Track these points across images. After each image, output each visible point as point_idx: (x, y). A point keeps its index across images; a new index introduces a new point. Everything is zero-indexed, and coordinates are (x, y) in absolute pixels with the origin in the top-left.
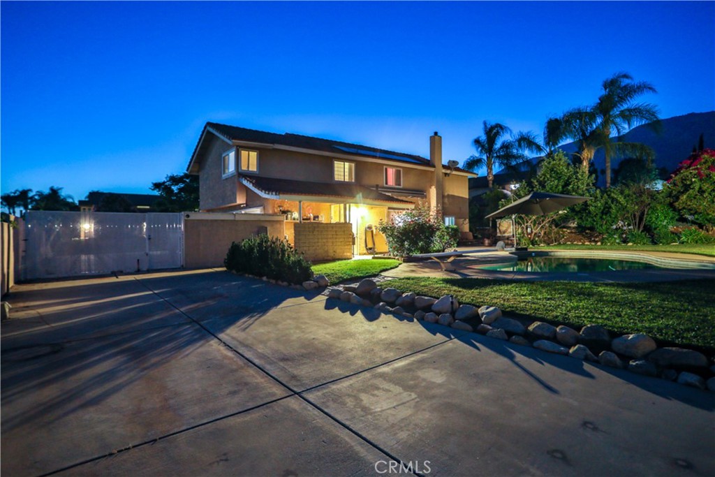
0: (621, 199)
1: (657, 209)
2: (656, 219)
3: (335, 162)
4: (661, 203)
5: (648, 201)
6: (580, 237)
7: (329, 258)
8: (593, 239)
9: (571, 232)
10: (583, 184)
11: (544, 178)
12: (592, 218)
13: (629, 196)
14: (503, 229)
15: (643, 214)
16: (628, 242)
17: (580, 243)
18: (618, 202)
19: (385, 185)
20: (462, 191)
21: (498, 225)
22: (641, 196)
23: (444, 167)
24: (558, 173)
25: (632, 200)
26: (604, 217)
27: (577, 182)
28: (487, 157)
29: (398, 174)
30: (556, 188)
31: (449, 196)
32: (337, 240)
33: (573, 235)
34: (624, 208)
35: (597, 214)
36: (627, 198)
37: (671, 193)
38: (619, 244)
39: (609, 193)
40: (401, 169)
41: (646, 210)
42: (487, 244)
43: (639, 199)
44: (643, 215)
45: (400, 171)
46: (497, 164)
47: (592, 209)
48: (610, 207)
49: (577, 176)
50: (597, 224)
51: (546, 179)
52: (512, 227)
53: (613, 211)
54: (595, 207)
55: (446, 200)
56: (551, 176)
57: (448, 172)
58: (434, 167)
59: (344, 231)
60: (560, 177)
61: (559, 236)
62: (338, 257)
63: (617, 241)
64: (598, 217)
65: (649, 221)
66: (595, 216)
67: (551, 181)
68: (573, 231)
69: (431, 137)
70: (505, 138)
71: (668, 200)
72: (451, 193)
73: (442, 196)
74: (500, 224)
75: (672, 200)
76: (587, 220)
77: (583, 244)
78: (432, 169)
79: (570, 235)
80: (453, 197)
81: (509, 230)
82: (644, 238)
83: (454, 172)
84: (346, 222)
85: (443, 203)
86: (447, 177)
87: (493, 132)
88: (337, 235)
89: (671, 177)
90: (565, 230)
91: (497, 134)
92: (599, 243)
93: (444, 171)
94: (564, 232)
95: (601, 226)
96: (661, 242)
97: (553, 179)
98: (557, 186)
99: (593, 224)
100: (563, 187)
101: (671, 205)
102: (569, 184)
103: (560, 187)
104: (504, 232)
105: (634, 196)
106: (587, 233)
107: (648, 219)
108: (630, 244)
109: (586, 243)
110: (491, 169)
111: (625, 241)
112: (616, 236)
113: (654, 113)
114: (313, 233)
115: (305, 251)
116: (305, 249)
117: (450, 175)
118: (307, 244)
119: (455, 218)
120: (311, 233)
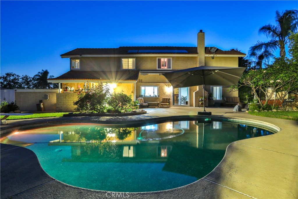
19: (157, 69)
29: (169, 62)
69: (198, 34)
78: (196, 55)
114: (65, 98)
115: (62, 106)
116: (61, 105)
117: (214, 58)
118: (62, 103)
119: (223, 87)
120: (64, 98)
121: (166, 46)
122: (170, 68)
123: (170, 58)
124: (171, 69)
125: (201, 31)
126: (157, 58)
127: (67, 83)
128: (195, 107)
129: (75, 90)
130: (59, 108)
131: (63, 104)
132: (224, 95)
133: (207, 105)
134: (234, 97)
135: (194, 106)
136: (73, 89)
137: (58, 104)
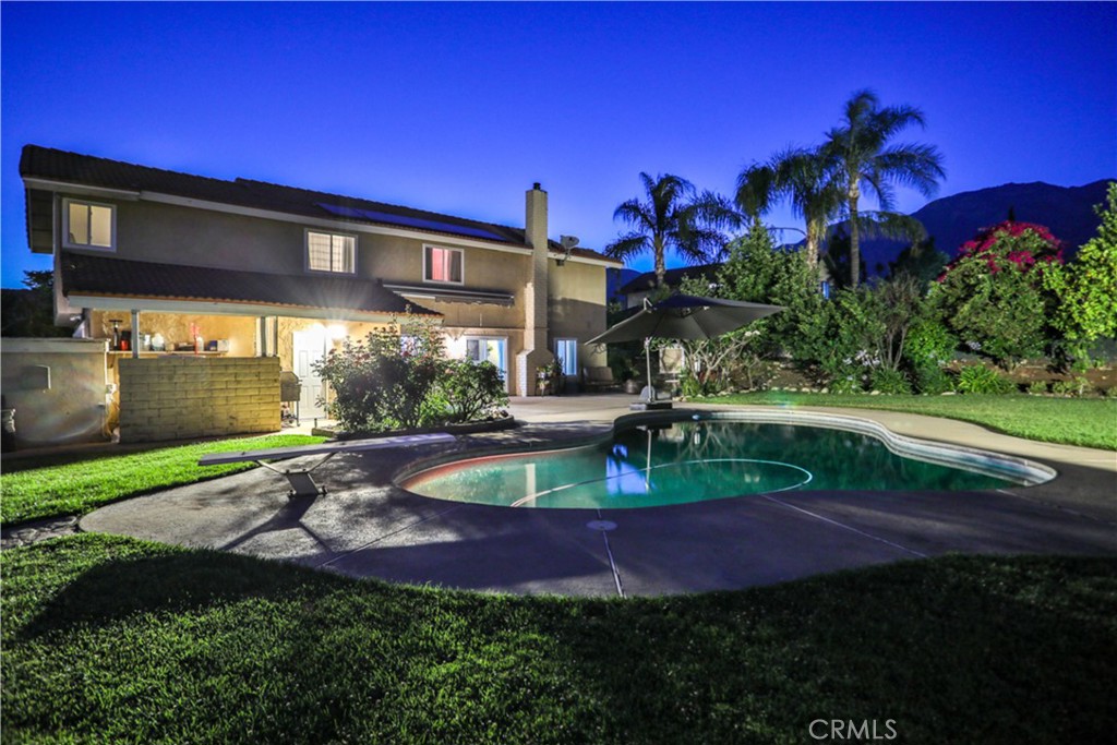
0: (857, 310)
1: (922, 330)
2: (922, 347)
3: (310, 234)
4: (929, 319)
5: (904, 314)
6: (800, 376)
7: (218, 431)
8: (819, 381)
9: (787, 368)
10: (799, 281)
11: (733, 270)
12: (810, 344)
13: (873, 304)
14: (669, 361)
15: (898, 337)
16: (872, 389)
17: (794, 390)
18: (852, 316)
19: (424, 280)
20: (593, 292)
21: (661, 355)
22: (893, 304)
23: (553, 246)
24: (756, 262)
25: (877, 313)
26: (830, 343)
27: (789, 278)
28: (655, 234)
29: (455, 260)
30: (753, 288)
31: (565, 302)
32: (240, 393)
33: (789, 372)
34: (862, 328)
35: (818, 338)
36: (870, 309)
37: (945, 300)
38: (857, 391)
39: (838, 299)
40: (462, 251)
41: (904, 330)
42: (630, 391)
43: (890, 312)
44: (900, 341)
45: (460, 253)
46: (673, 247)
47: (804, 328)
48: (838, 327)
49: (787, 268)
50: (820, 355)
51: (736, 272)
52: (683, 358)
53: (844, 333)
54: (811, 324)
55: (559, 309)
56: (744, 267)
57: (561, 256)
58: (530, 246)
59: (258, 374)
60: (760, 269)
61: (766, 375)
62: (240, 429)
63: (853, 387)
64: (820, 341)
65: (910, 351)
66: (815, 341)
67: (744, 276)
68: (790, 365)
69: (527, 192)
70: (683, 200)
71: (940, 313)
72: (569, 296)
73: (547, 301)
74: (664, 352)
75: (946, 314)
76: (802, 349)
77: (799, 392)
78: (527, 252)
79: (784, 372)
80: (575, 302)
81: (678, 365)
82: (898, 382)
83: (574, 258)
84: (264, 355)
85: (550, 314)
86: (561, 267)
87: (664, 189)
88: (238, 382)
89: (944, 272)
90: (776, 363)
91: (671, 193)
92: (825, 391)
93: (552, 255)
94: (774, 367)
95: (827, 358)
96: (926, 390)
97: (747, 272)
98: (755, 284)
99: (813, 355)
100: (767, 287)
101: (945, 322)
102: (776, 282)
103: (760, 287)
104: (671, 368)
105: (882, 305)
106: (811, 370)
107: (908, 346)
108: (875, 393)
109: (804, 390)
110: (662, 255)
111: (867, 387)
112: (850, 379)
113: (934, 158)
114: (171, 378)
115: (150, 418)
116: (148, 413)
117: (565, 263)
118: (153, 405)
119: (578, 342)
120: (165, 381)
121: (404, 205)
122: (459, 281)
123: (457, 250)
124: (462, 284)
125: (537, 186)
126: (424, 246)
127: (119, 315)
128: (528, 395)
129: (172, 347)
130: (135, 425)
131: (159, 409)
132: (582, 361)
133: (553, 391)
134: (599, 368)
135: (524, 393)
136: (159, 340)
137: (132, 411)
